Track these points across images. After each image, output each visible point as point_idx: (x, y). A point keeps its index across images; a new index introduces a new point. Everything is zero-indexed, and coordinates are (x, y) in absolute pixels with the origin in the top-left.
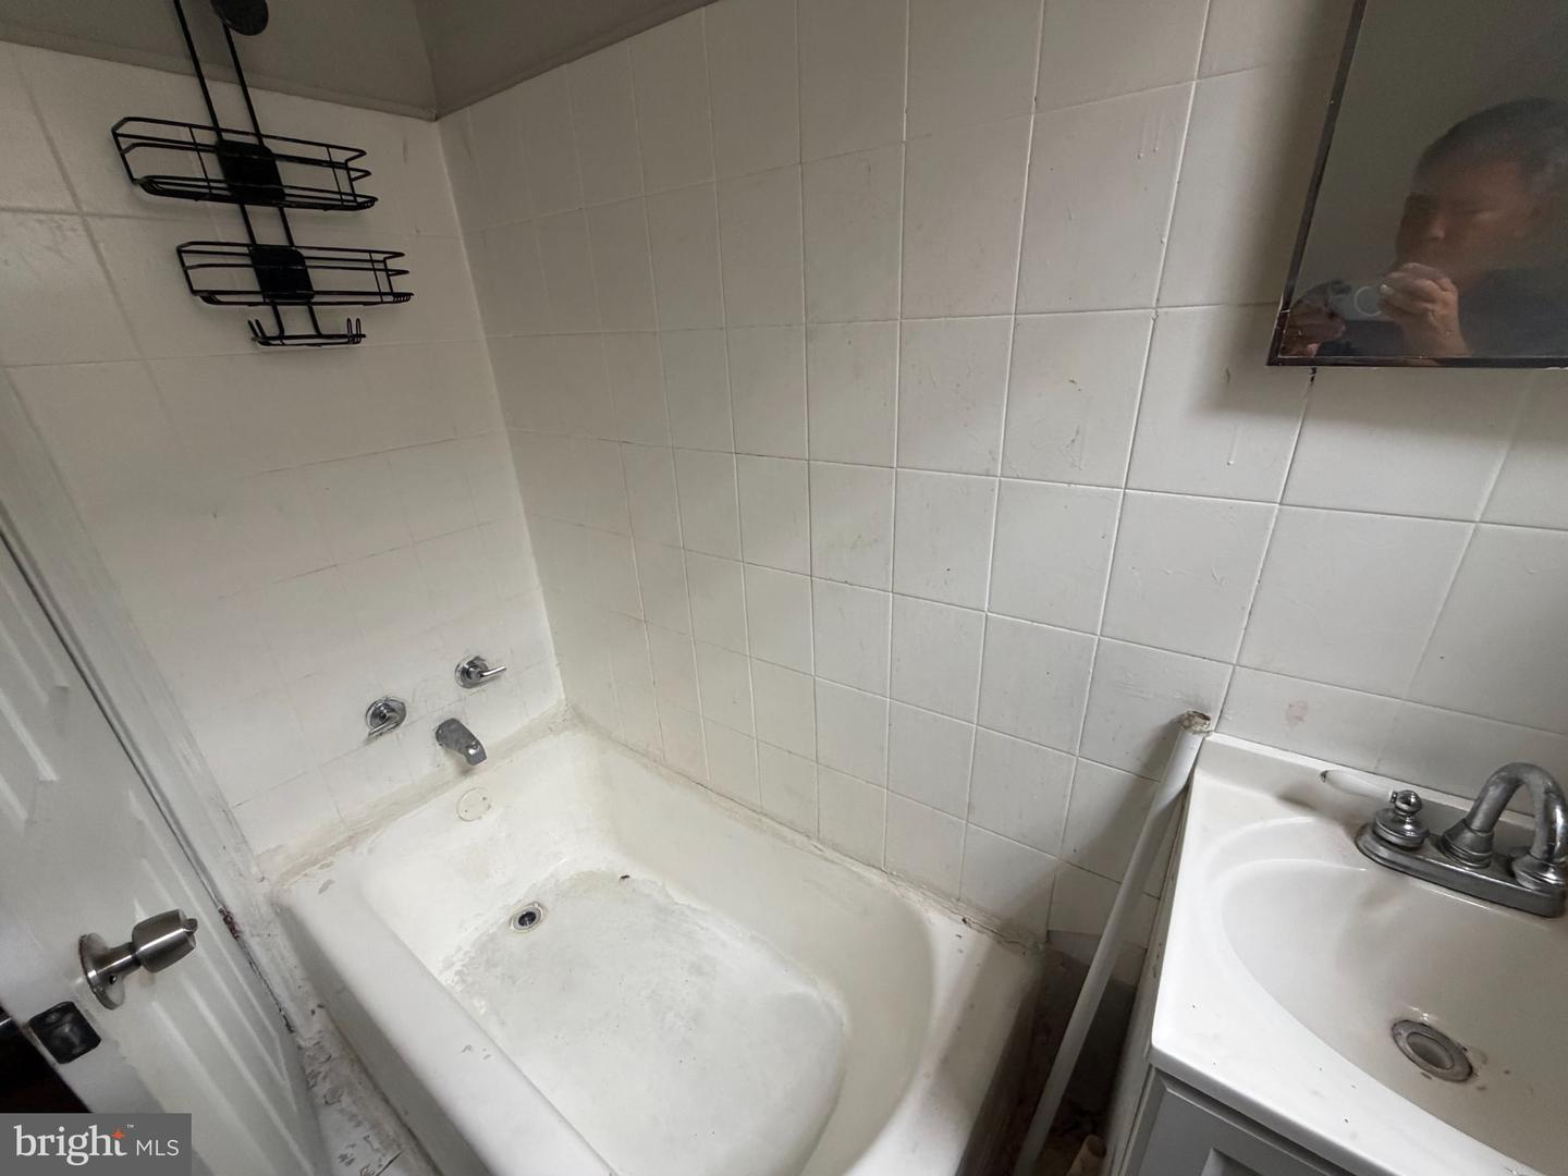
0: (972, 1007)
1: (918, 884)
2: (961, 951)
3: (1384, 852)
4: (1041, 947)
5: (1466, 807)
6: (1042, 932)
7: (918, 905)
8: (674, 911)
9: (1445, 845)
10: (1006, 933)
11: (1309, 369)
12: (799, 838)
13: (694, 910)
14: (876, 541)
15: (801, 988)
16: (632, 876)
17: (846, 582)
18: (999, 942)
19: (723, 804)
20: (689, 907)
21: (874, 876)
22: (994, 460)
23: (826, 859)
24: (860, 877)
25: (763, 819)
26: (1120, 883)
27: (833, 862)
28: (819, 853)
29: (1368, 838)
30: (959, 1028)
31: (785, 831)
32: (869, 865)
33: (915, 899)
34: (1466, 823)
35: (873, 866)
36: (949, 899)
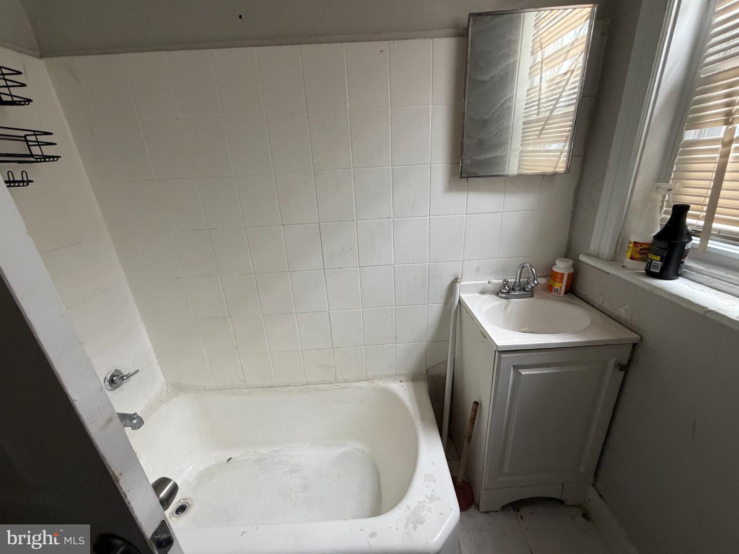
0: (419, 402)
1: (380, 378)
2: (405, 390)
3: (504, 296)
4: (426, 376)
5: (514, 280)
6: (425, 371)
7: (384, 385)
8: (266, 458)
9: (513, 289)
10: (414, 378)
11: (466, 179)
12: (327, 386)
13: (277, 451)
14: (351, 249)
15: (341, 450)
16: (233, 457)
17: (340, 268)
18: (414, 382)
19: (285, 390)
20: (273, 451)
21: (363, 384)
22: (391, 213)
23: (342, 388)
24: (358, 387)
25: (308, 386)
26: (449, 341)
27: (345, 388)
28: (338, 387)
29: (500, 294)
30: (419, 409)
31: (319, 386)
32: (360, 381)
33: (380, 383)
34: (515, 282)
35: (362, 380)
36: (392, 377)
